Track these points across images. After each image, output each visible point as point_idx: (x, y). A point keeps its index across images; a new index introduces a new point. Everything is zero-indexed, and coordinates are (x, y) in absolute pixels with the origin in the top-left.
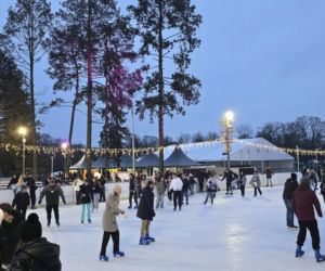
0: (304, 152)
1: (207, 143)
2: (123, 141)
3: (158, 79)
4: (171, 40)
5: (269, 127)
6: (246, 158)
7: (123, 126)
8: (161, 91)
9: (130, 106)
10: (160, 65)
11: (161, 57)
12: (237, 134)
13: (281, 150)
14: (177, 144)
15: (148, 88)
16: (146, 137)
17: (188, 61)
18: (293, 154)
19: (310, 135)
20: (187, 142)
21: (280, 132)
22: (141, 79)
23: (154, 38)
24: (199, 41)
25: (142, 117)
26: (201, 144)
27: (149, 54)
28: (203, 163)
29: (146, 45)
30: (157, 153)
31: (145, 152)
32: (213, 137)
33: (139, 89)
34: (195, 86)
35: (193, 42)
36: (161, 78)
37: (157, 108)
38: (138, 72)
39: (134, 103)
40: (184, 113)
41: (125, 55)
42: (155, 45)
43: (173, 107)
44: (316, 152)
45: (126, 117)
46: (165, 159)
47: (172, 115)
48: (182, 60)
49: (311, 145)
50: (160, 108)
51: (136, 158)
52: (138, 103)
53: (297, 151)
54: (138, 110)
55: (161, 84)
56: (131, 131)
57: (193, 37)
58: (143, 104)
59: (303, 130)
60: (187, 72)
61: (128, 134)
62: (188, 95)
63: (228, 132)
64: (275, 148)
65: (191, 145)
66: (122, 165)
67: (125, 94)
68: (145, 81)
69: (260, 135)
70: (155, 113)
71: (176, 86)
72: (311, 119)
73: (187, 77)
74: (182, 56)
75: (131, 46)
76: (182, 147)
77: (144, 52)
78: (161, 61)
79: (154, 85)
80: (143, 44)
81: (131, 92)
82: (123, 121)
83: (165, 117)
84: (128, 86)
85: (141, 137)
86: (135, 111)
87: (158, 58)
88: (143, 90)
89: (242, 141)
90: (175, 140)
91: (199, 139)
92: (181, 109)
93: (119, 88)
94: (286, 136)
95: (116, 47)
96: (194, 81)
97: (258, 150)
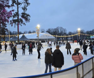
0: (58, 36)
1: (32, 34)
2: (6, 33)
3: (17, 14)
4: (21, 2)
5: (49, 29)
6: (43, 38)
7: (6, 28)
8: (18, 18)
9: (8, 22)
10: (18, 10)
11: (18, 7)
12: (41, 31)
13: (52, 36)
14: (23, 34)
15: (14, 17)
16: (14, 31)
17: (27, 9)
18: (55, 37)
19: (60, 32)
20: (26, 33)
21: (52, 31)
22: (12, 14)
23: (16, 1)
24: (30, 4)
25: (12, 25)
26: (30, 34)
27: (14, 6)
28: (31, 39)
29: (13, 3)
30: (17, 36)
31: (13, 36)
32: (34, 32)
33: (11, 17)
34: (28, 17)
35: (28, 4)
36: (18, 14)
37: (17, 23)
38: (11, 11)
39: (9, 21)
40: (25, 25)
41: (6, 6)
42: (16, 4)
43: (22, 23)
44: (61, 36)
45: (7, 25)
46: (19, 38)
47: (21, 25)
48: (24, 9)
49: (60, 34)
50: (18, 23)
51: (10, 38)
52: (11, 21)
53: (56, 36)
54: (11, 23)
55: (18, 16)
56: (9, 30)
57: (28, 2)
58: (12, 21)
59: (58, 30)
60: (26, 12)
61: (8, 31)
62: (26, 19)
63: (38, 31)
64: (51, 35)
65: (27, 34)
66: (6, 40)
67: (6, 18)
68: (13, 14)
69: (47, 32)
70: (16, 24)
71: (23, 16)
72: (60, 27)
73: (26, 14)
74: (24, 7)
75: (8, 3)
76: (25, 35)
77: (13, 5)
78: (18, 9)
79: (16, 16)
80: (12, 3)
81: (8, 18)
82: (6, 27)
83: (19, 26)
84: (7, 16)
85: (12, 32)
86: (10, 24)
87: (17, 8)
88: (12, 17)
89: (42, 33)
90: (23, 33)
91: (30, 33)
92: (24, 24)
93: (4, 16)
94: (54, 32)
95: (3, 3)
96: (28, 15)
97: (46, 36)
